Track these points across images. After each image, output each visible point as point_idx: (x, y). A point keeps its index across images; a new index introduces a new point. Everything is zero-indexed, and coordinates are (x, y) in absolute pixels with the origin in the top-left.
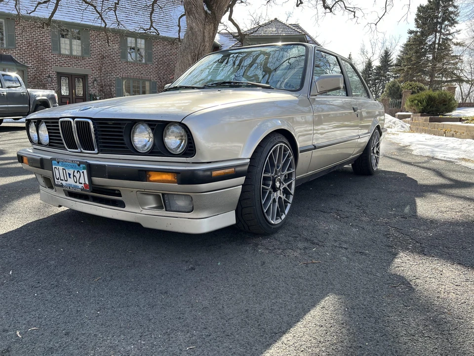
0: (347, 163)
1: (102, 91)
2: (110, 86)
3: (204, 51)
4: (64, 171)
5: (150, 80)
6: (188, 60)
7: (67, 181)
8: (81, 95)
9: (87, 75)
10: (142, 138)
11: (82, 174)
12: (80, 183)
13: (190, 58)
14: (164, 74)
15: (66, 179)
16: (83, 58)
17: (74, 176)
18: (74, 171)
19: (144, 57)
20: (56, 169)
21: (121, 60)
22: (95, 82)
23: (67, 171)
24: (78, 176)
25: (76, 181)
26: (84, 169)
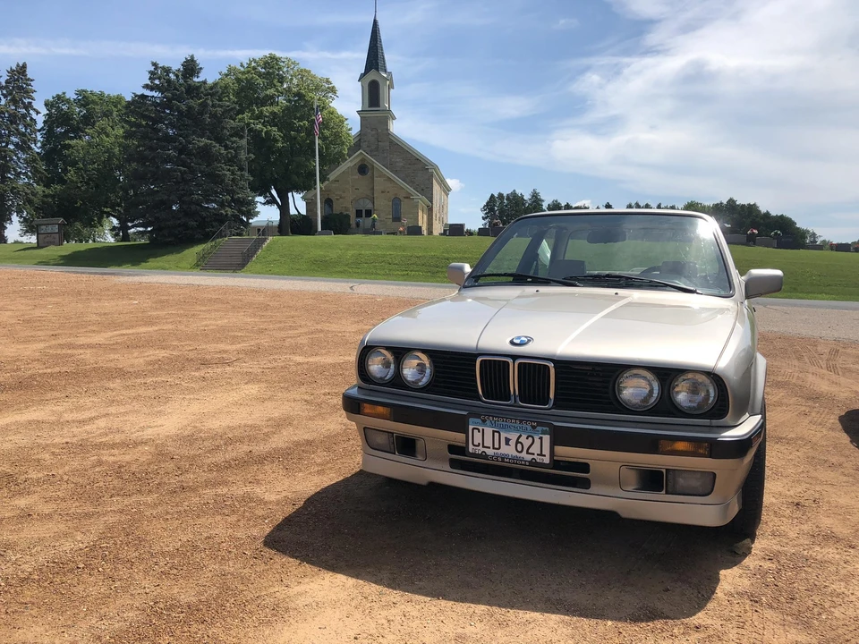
23: (504, 435)
24: (527, 443)
25: (520, 449)
26: (544, 433)
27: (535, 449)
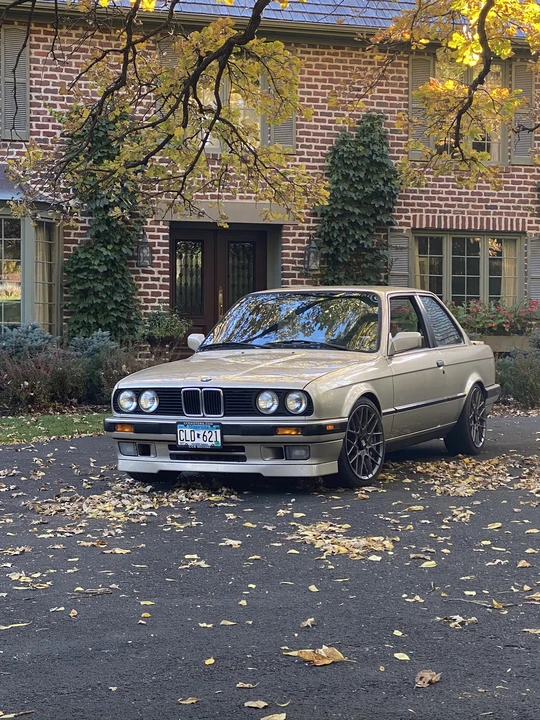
0: (436, 434)
4: (192, 432)
10: (266, 402)
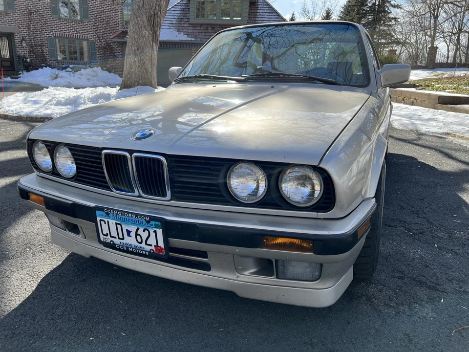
1: (33, 52)
2: (41, 46)
3: (160, 11)
4: (119, 227)
5: (88, 40)
6: (144, 22)
7: (123, 239)
8: (8, 57)
9: (13, 33)
11: (153, 234)
12: (146, 244)
13: (145, 19)
14: (103, 33)
15: (121, 237)
16: (7, 14)
17: (137, 234)
18: (138, 229)
19: (79, 14)
20: (102, 222)
21: (52, 15)
22: (24, 42)
23: (125, 227)
24: (145, 235)
25: (140, 241)
26: (157, 227)
27: (152, 241)
